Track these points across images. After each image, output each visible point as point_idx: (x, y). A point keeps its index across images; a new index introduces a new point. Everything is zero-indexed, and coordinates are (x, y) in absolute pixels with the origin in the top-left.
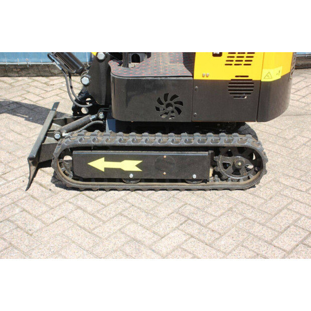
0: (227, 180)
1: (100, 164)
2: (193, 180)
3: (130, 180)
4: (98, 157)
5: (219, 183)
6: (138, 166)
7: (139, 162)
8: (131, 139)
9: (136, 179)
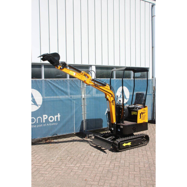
0: (143, 144)
1: (124, 145)
2: (139, 145)
3: (130, 147)
4: (124, 143)
5: (142, 145)
6: (131, 144)
7: (131, 143)
8: (127, 138)
9: (131, 147)
